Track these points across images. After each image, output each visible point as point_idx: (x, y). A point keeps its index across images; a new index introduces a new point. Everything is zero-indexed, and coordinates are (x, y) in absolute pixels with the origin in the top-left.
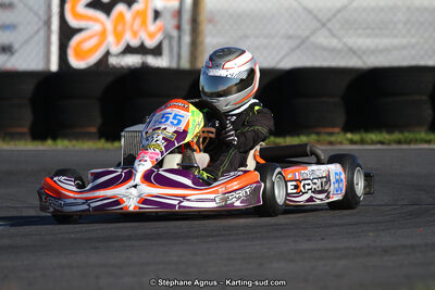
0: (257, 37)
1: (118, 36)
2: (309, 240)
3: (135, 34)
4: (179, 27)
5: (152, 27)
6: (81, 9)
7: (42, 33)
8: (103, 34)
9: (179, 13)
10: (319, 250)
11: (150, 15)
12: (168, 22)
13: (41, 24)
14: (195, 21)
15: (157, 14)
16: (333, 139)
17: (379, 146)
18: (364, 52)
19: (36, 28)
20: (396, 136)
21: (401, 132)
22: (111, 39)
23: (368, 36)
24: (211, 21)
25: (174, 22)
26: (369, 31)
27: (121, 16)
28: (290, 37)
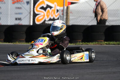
0: (83, 17)
1: (48, 16)
2: (95, 70)
3: (52, 16)
4: (63, 14)
5: (56, 14)
6: (38, 9)
7: (28, 15)
8: (44, 15)
9: (63, 11)
10: (97, 72)
11: (56, 11)
12: (60, 13)
13: (28, 13)
14: (67, 13)
15: (58, 11)
16: (102, 43)
17: (113, 45)
18: (110, 21)
19: (27, 14)
20: (118, 43)
21: (119, 42)
22: (46, 17)
23: (111, 17)
24: (71, 13)
25: (62, 13)
26: (111, 16)
27: (49, 11)
28: (91, 17)
